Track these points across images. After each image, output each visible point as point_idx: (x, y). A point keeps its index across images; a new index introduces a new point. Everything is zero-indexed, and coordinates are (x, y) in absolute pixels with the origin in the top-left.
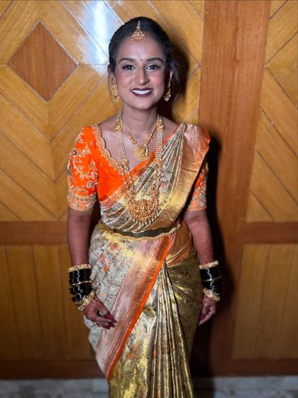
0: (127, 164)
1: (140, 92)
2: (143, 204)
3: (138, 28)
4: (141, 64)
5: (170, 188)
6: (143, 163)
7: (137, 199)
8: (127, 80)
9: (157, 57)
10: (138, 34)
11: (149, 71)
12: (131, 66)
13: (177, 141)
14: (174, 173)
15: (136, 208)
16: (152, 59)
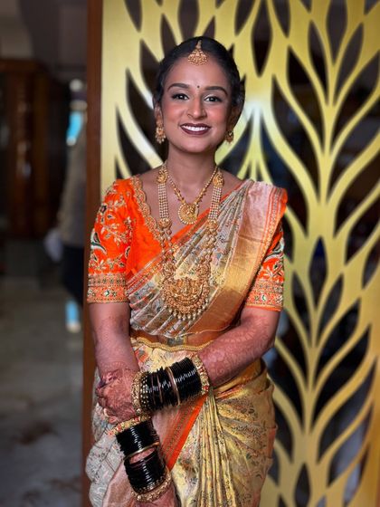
0: (169, 225)
1: (193, 129)
2: (185, 284)
3: (198, 47)
4: (197, 92)
5: (223, 263)
6: (189, 226)
7: (176, 277)
8: (177, 112)
9: (219, 85)
10: (198, 55)
11: (207, 102)
12: (184, 95)
13: (236, 200)
14: (229, 242)
15: (174, 290)
16: (213, 88)
